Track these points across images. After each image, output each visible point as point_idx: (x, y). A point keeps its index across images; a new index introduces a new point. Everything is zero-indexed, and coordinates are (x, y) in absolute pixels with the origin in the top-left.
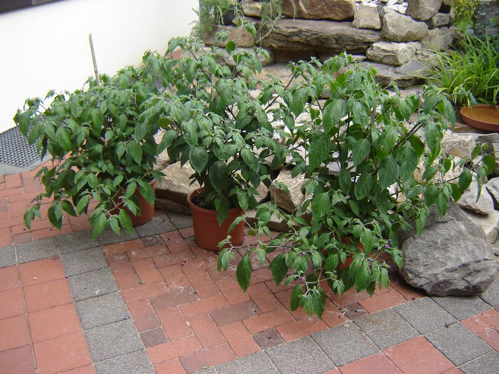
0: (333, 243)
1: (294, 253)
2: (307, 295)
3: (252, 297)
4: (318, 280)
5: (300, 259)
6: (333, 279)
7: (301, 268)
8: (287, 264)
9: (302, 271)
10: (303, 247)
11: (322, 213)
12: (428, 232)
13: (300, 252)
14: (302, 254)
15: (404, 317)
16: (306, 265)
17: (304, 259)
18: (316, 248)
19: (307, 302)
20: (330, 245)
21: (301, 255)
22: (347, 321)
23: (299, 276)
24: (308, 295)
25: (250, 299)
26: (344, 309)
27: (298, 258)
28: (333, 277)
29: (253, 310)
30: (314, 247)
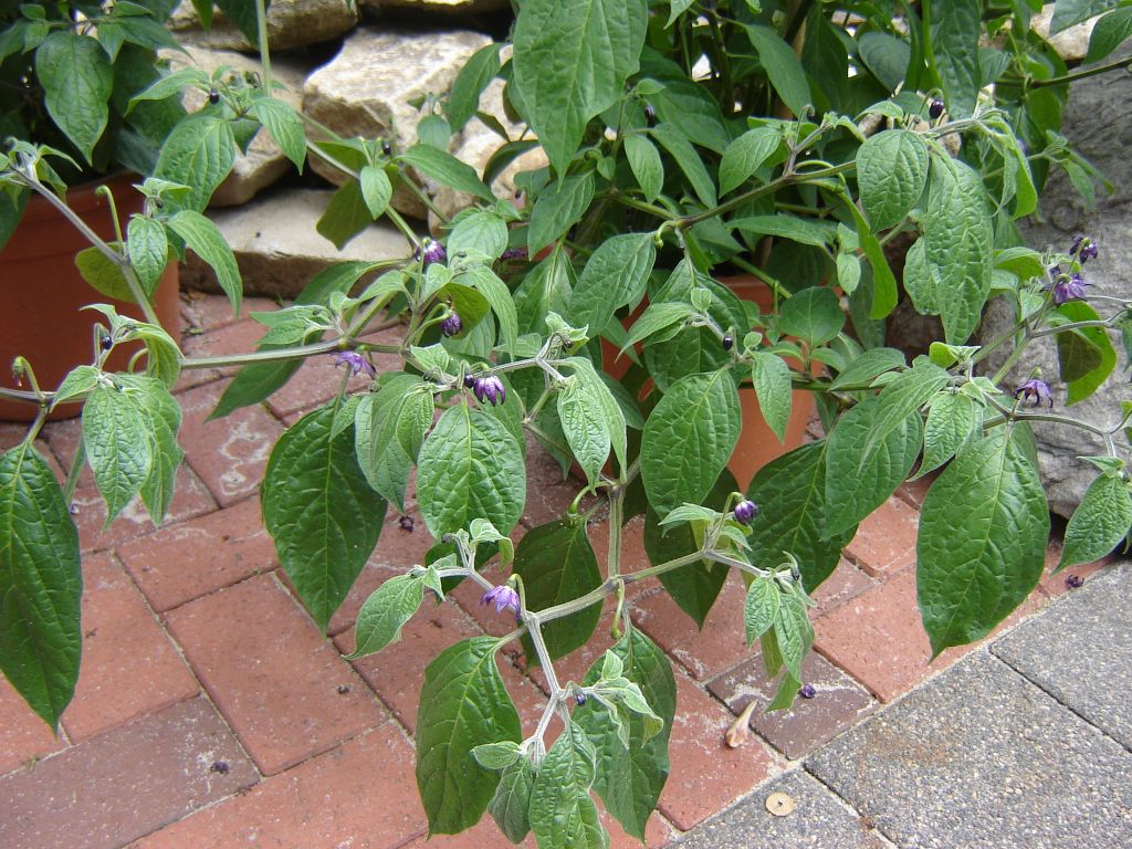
0: (682, 296)
1: (415, 390)
2: (550, 737)
3: (207, 672)
4: (614, 577)
5: (464, 430)
6: (724, 556)
7: (477, 502)
8: (374, 475)
9: (484, 530)
10: (480, 338)
11: (590, 90)
12: (1120, 228)
13: (458, 379)
14: (480, 392)
15: (1072, 699)
16: (513, 476)
17: (498, 429)
18: (582, 335)
19: (561, 799)
20: (663, 315)
21: (466, 398)
22: (774, 772)
23: (469, 569)
24: (563, 740)
25: (193, 686)
26: (742, 691)
27: (445, 423)
28: (724, 543)
29: (206, 759)
30: (565, 328)
